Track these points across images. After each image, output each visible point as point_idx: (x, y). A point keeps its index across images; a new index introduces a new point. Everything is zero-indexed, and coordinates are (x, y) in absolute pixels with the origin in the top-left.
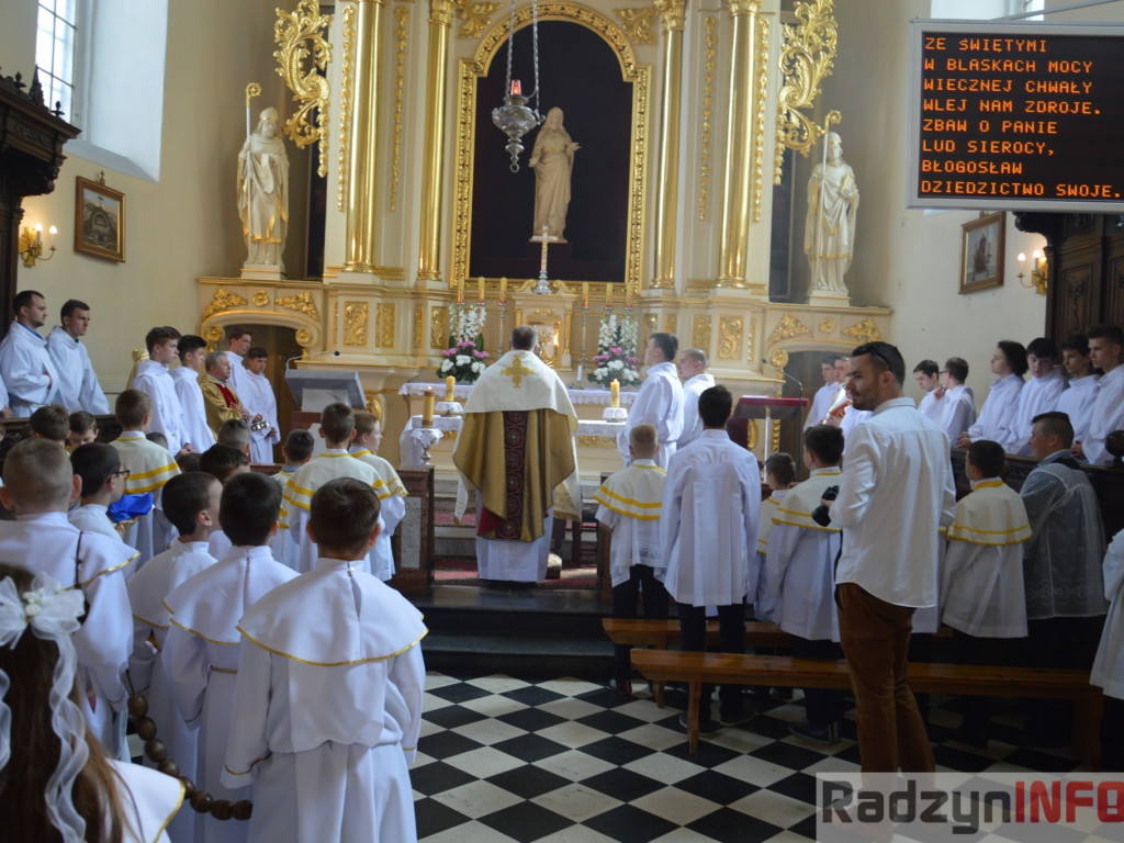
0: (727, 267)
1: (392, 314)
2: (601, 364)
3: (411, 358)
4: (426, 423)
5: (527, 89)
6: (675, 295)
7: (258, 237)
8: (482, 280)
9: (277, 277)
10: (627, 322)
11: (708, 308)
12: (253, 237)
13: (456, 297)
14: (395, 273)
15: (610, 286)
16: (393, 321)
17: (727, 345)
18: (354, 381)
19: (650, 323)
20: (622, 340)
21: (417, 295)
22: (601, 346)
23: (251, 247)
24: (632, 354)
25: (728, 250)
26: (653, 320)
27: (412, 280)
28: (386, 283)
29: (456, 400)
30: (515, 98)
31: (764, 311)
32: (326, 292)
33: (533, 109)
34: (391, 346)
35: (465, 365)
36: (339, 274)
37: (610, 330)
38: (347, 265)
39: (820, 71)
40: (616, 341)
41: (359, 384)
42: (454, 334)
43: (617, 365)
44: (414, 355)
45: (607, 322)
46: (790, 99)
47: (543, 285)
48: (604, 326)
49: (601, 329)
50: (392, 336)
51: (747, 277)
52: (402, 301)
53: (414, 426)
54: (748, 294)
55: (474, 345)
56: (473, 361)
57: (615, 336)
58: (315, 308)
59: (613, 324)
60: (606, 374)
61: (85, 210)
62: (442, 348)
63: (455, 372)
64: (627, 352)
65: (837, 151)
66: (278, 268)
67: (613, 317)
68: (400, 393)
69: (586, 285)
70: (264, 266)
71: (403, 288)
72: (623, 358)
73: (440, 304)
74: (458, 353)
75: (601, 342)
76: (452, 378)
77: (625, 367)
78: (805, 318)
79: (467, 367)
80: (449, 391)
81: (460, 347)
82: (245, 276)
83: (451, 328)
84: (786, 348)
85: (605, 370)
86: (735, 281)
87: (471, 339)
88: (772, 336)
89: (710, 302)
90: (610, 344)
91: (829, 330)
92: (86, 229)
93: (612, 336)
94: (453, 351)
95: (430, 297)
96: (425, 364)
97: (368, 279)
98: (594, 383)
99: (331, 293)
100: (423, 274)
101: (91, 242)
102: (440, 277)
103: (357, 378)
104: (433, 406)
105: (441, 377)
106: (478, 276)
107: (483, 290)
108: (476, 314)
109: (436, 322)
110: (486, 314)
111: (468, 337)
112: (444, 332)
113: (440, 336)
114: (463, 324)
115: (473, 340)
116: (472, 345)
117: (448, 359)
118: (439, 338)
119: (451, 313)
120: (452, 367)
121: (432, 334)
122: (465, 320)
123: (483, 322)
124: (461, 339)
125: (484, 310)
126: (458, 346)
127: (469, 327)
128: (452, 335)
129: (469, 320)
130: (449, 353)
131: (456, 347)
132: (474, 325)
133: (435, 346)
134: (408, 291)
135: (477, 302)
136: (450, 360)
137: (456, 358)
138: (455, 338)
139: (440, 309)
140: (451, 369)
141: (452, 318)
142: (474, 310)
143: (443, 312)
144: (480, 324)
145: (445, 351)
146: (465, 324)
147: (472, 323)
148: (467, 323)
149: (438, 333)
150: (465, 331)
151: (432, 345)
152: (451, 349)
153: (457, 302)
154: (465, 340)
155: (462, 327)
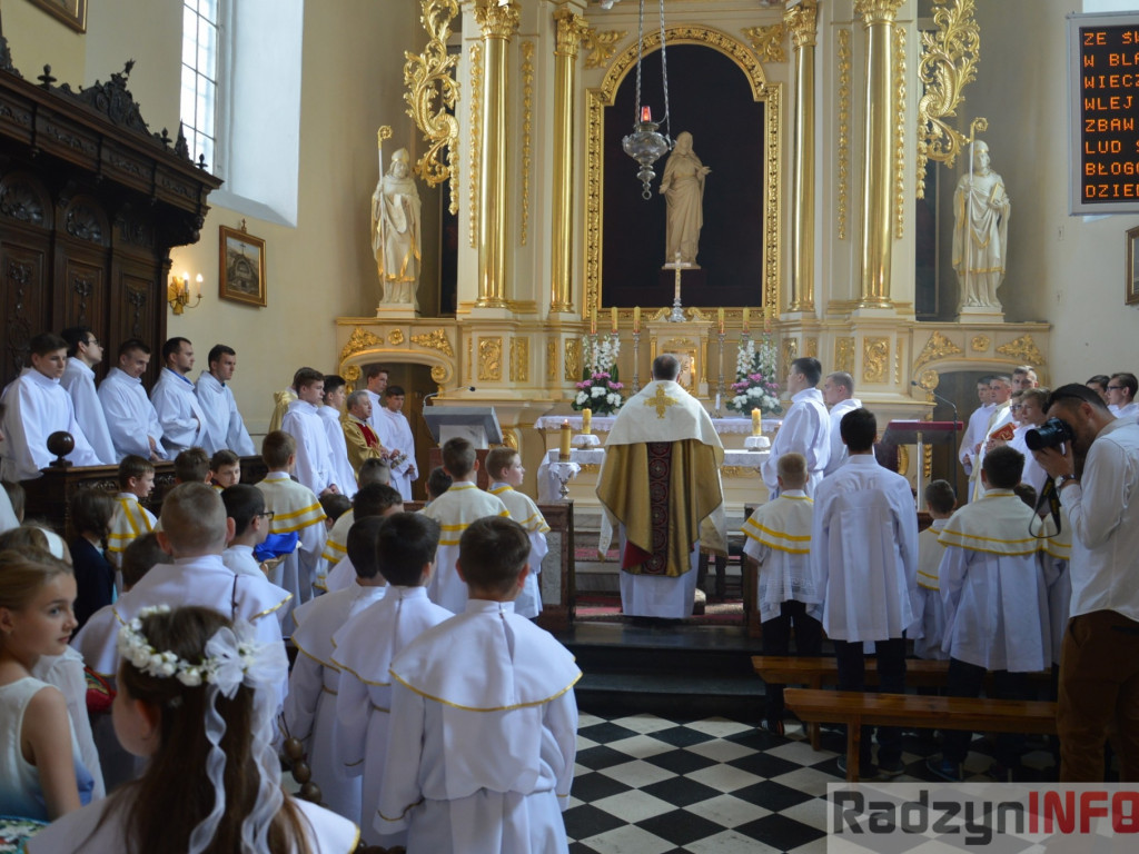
0: (870, 287)
1: (526, 348)
2: (740, 391)
3: (545, 391)
4: (563, 457)
5: (657, 116)
6: (815, 317)
7: (393, 276)
8: (614, 310)
9: (411, 316)
10: (766, 348)
11: (850, 331)
12: (388, 276)
13: (589, 329)
14: (527, 306)
15: (746, 311)
16: (526, 354)
17: (872, 367)
18: (491, 417)
19: (789, 348)
20: (761, 367)
21: (550, 328)
22: (739, 373)
23: (386, 287)
24: (772, 380)
25: (870, 269)
26: (793, 344)
27: (544, 312)
28: (519, 317)
29: (593, 432)
30: (645, 125)
31: (911, 331)
32: (459, 328)
33: (664, 135)
34: (525, 380)
35: (600, 396)
36: (472, 310)
37: (748, 356)
38: (480, 300)
39: (961, 79)
40: (755, 367)
41: (495, 419)
42: (588, 366)
43: (756, 392)
44: (548, 388)
45: (745, 349)
46: (932, 109)
47: (677, 313)
48: (742, 352)
49: (739, 356)
50: (526, 370)
51: (891, 296)
52: (535, 334)
53: (551, 460)
54: (893, 314)
55: (609, 376)
56: (608, 392)
57: (753, 362)
58: (449, 345)
59: (751, 350)
60: (745, 402)
61: (229, 257)
62: (576, 380)
63: (590, 403)
64: (766, 378)
65: (985, 160)
66: (412, 306)
67: (751, 343)
68: (536, 427)
69: (721, 311)
70: (399, 305)
71: (536, 321)
72: (762, 384)
73: (573, 336)
74: (593, 385)
75: (739, 369)
76: (589, 411)
77: (765, 394)
78: (955, 337)
79: (602, 399)
80: (586, 423)
81: (595, 378)
82: (381, 315)
83: (585, 359)
84: (936, 369)
85: (744, 397)
86: (878, 301)
87: (605, 370)
88: (920, 356)
89: (852, 324)
90: (749, 371)
91: (982, 349)
92: (229, 275)
93: (750, 363)
94: (588, 383)
95: (562, 329)
96: (560, 397)
97: (500, 313)
98: (733, 411)
99: (464, 329)
100: (556, 307)
101: (234, 288)
102: (573, 309)
103: (493, 413)
104: (571, 439)
105: (576, 410)
106: (611, 306)
107: (616, 320)
108: (610, 345)
109: (570, 354)
110: (620, 345)
111: (603, 368)
113: (574, 368)
114: (597, 355)
115: (608, 371)
116: (606, 377)
117: (582, 391)
118: (573, 370)
119: (585, 345)
120: (587, 399)
121: (566, 367)
122: (599, 351)
123: (617, 352)
124: (596, 370)
125: (618, 340)
126: (592, 377)
127: (603, 358)
128: (586, 367)
129: (603, 351)
130: (583, 385)
131: (590, 379)
132: (608, 356)
133: (569, 379)
134: (541, 324)
135: (610, 332)
136: (584, 392)
137: (591, 390)
138: (590, 370)
139: (573, 342)
140: (586, 401)
141: (586, 350)
142: (608, 340)
143: (577, 343)
144: (614, 355)
145: (579, 384)
146: (599, 356)
147: (606, 354)
148: (601, 354)
149: (572, 365)
150: (599, 363)
151: (566, 377)
152: (585, 382)
153: (591, 333)
154: (599, 371)
155: (596, 358)
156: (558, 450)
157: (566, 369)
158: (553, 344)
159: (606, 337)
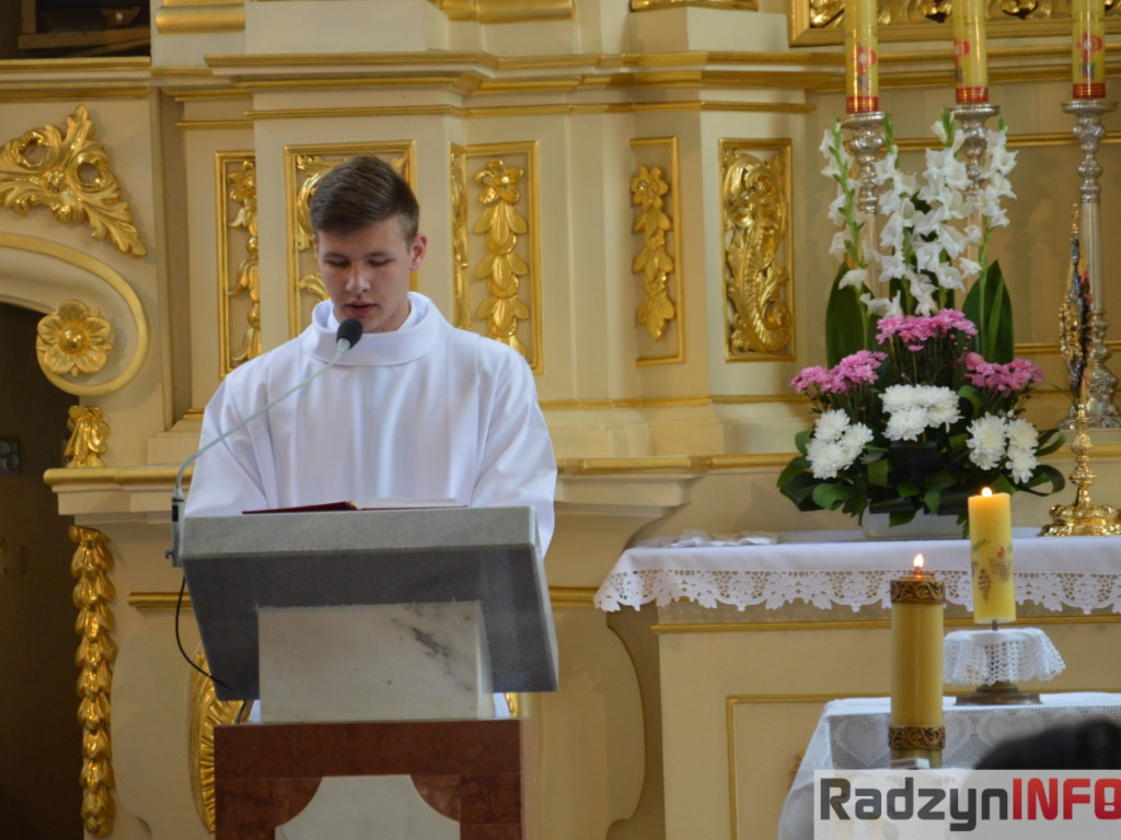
1: (520, 194)
3: (630, 416)
13: (841, 84)
16: (525, 231)
21: (639, 89)
27: (608, 12)
28: (487, 39)
32: (170, 102)
36: (251, 12)
42: (854, 277)
50: (526, 310)
52: (567, 123)
55: (969, 327)
56: (969, 412)
58: (121, 195)
62: (781, 351)
73: (758, 126)
74: (889, 376)
79: (941, 446)
80: (990, 572)
81: (896, 343)
83: (838, 245)
87: (945, 298)
94: (861, 365)
95: (707, 96)
97: (400, 25)
99: (192, 110)
105: (808, 505)
107: (977, 34)
108: (962, 166)
109: (747, 221)
110: (1012, 163)
111: (932, 288)
112: (784, 269)
113: (775, 293)
114: (898, 223)
115: (959, 301)
116: (954, 330)
117: (836, 407)
118: (770, 303)
119: (830, 171)
120: (865, 451)
121: (728, 285)
122: (907, 200)
123: (1004, 202)
124: (897, 300)
125: (1002, 140)
126: (880, 338)
127: (932, 237)
128: (842, 285)
129: (929, 199)
130: (837, 380)
131: (873, 346)
132: (959, 225)
133: (751, 350)
134: (594, 71)
135: (959, 100)
136: (848, 412)
137: (880, 403)
138: (864, 298)
139: (759, 155)
140: (857, 461)
141: (835, 197)
142: (950, 144)
143: (783, 165)
144: (985, 219)
145: (815, 372)
146: (908, 224)
147: (947, 215)
148: (920, 213)
149: (759, 278)
150: (912, 260)
151: (730, 341)
152: (844, 360)
153: (850, 110)
154: (916, 302)
155: (893, 236)
156: (881, 706)
157: (730, 300)
158: (657, 172)
159: (939, 128)
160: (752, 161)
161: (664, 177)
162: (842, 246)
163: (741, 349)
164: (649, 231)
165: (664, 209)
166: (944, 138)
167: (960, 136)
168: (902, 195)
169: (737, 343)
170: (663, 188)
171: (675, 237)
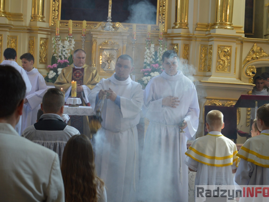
0: (221, 16)
6: (189, 32)
8: (71, 22)
10: (161, 49)
11: (209, 41)
13: (55, 32)
15: (149, 26)
16: (16, 46)
17: (222, 63)
20: (158, 60)
21: (31, 31)
22: (145, 63)
25: (222, 6)
26: (175, 47)
27: (27, 22)
28: (12, 23)
31: (242, 43)
37: (150, 53)
40: (155, 60)
42: (55, 55)
45: (149, 49)
47: (109, 25)
48: (148, 51)
49: (146, 53)
51: (233, 22)
52: (22, 34)
54: (233, 33)
55: (68, 62)
57: (153, 56)
59: (152, 50)
62: (46, 63)
67: (153, 45)
69: (135, 25)
71: (23, 26)
73: (45, 36)
74: (59, 67)
75: (145, 60)
81: (60, 63)
83: (53, 51)
84: (255, 65)
86: (226, 24)
87: (65, 58)
88: (246, 58)
89: (212, 37)
90: (151, 62)
93: (152, 57)
94: (55, 65)
95: (39, 32)
97: (2, 20)
100: (34, 18)
102: (45, 19)
106: (69, 20)
107: (71, 28)
108: (69, 43)
109: (43, 47)
110: (74, 43)
111: (64, 57)
112: (47, 54)
113: (45, 56)
114: (61, 49)
115: (67, 59)
116: (66, 62)
117: (52, 70)
118: (45, 57)
119: (53, 42)
120: (55, 76)
121: (40, 55)
122: (62, 46)
123: (73, 47)
124: (60, 58)
125: (74, 40)
126: (58, 62)
127: (65, 51)
128: (54, 56)
129: (64, 46)
130: (52, 67)
131: (57, 63)
132: (68, 50)
133: (42, 63)
134: (25, 28)
135: (69, 35)
136: (53, 71)
137: (57, 70)
138: (56, 58)
139: (45, 40)
140: (54, 77)
141: (53, 45)
142: (67, 40)
143: (47, 41)
144: (71, 49)
145: (50, 66)
146: (62, 49)
147: (66, 48)
148: (63, 48)
149: (44, 54)
150: (62, 53)
151: (40, 62)
152: (53, 65)
153: (56, 35)
154: (62, 58)
155: (60, 50)
157: (40, 57)
158: (32, 41)
159: (66, 38)
160: (44, 40)
161: (33, 41)
162: (54, 51)
163: (41, 63)
164: (31, 48)
165: (33, 45)
166: (67, 39)
167: (69, 39)
168: (61, 46)
169: (41, 62)
170: (33, 43)
171: (34, 49)
